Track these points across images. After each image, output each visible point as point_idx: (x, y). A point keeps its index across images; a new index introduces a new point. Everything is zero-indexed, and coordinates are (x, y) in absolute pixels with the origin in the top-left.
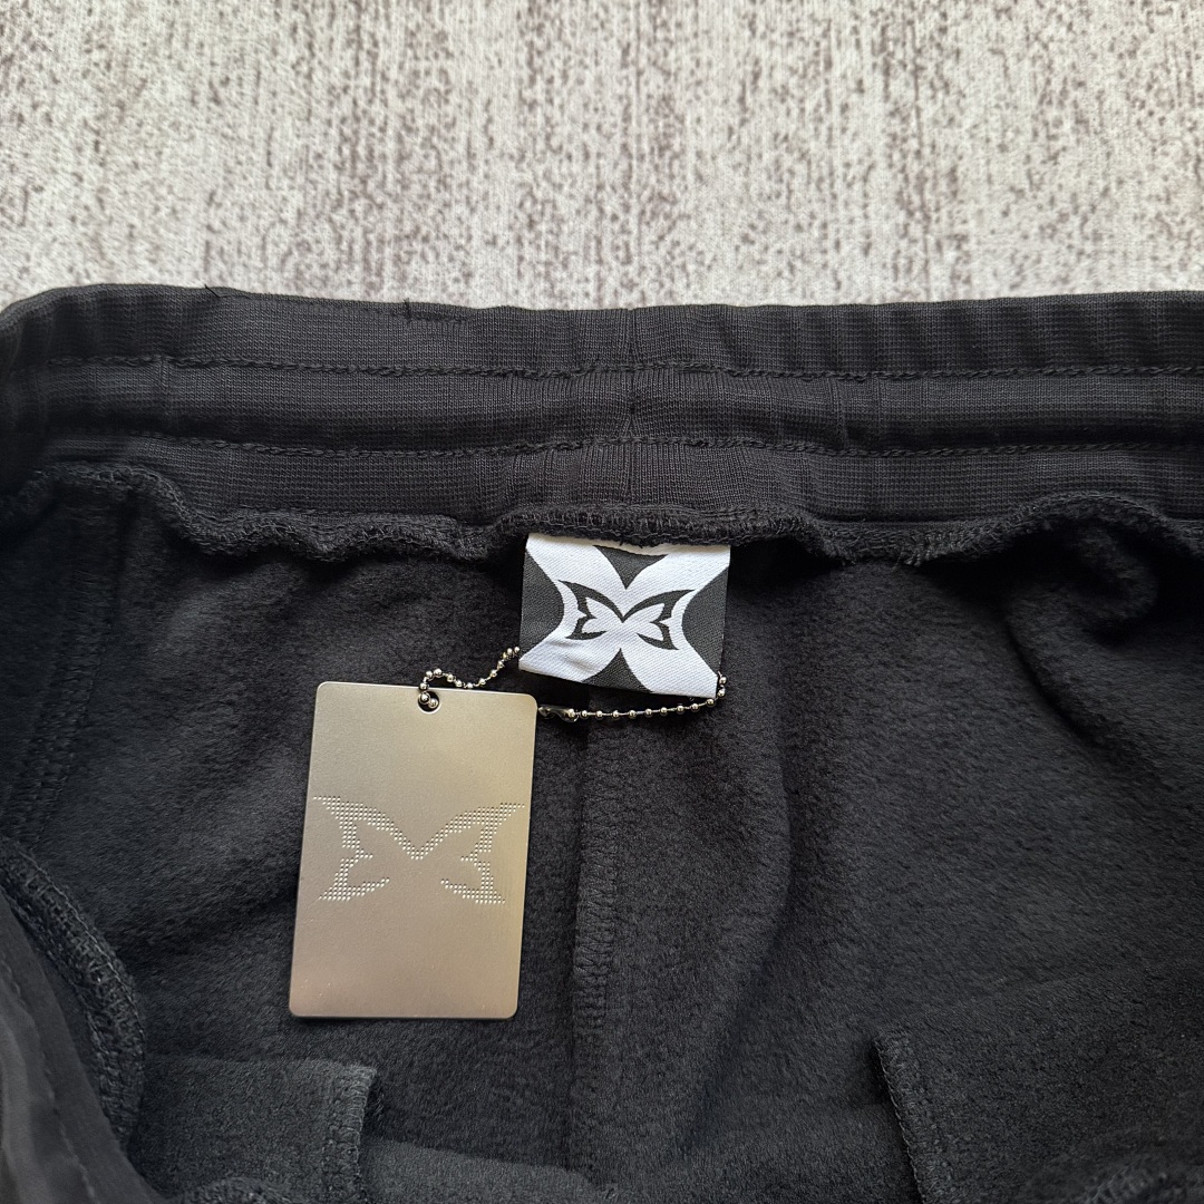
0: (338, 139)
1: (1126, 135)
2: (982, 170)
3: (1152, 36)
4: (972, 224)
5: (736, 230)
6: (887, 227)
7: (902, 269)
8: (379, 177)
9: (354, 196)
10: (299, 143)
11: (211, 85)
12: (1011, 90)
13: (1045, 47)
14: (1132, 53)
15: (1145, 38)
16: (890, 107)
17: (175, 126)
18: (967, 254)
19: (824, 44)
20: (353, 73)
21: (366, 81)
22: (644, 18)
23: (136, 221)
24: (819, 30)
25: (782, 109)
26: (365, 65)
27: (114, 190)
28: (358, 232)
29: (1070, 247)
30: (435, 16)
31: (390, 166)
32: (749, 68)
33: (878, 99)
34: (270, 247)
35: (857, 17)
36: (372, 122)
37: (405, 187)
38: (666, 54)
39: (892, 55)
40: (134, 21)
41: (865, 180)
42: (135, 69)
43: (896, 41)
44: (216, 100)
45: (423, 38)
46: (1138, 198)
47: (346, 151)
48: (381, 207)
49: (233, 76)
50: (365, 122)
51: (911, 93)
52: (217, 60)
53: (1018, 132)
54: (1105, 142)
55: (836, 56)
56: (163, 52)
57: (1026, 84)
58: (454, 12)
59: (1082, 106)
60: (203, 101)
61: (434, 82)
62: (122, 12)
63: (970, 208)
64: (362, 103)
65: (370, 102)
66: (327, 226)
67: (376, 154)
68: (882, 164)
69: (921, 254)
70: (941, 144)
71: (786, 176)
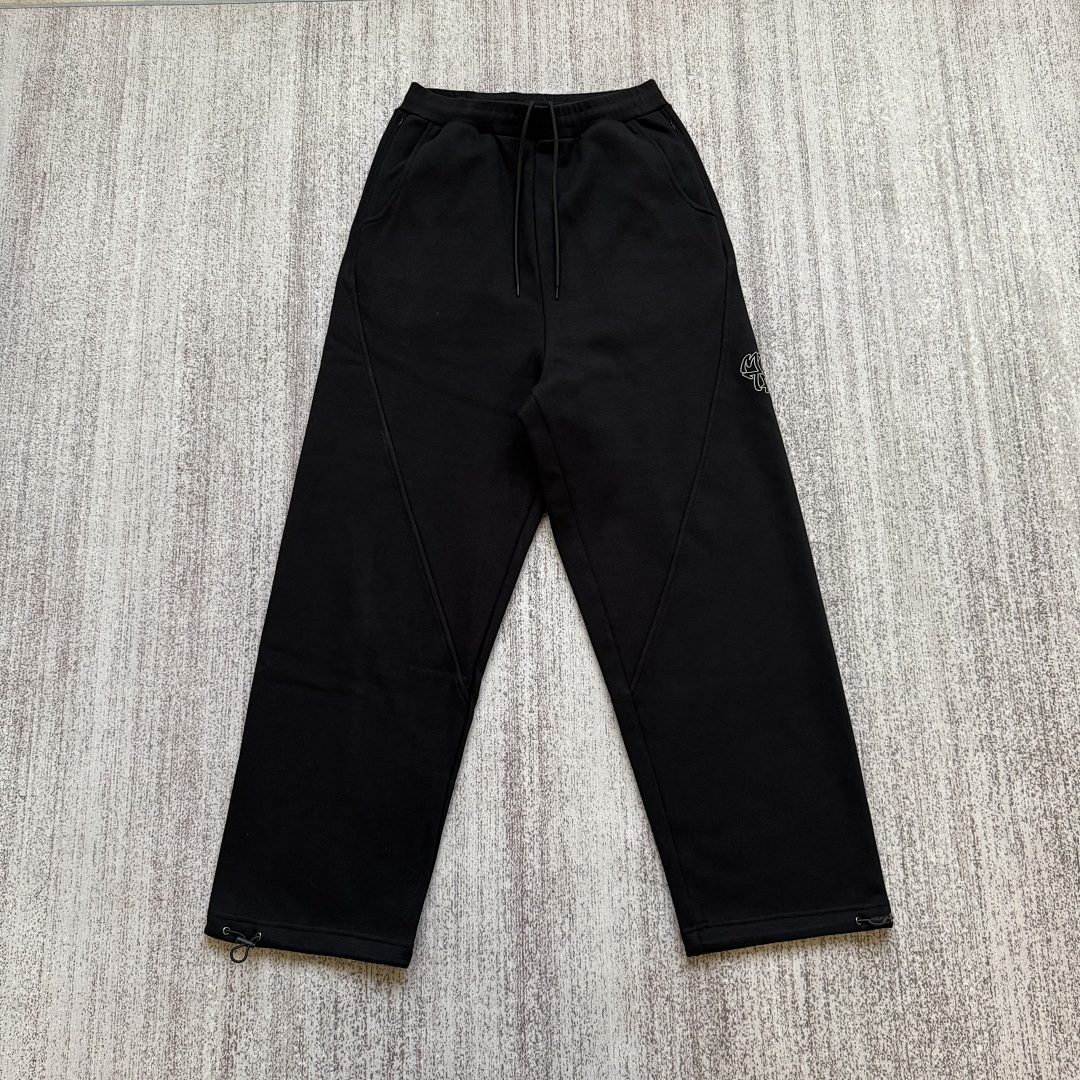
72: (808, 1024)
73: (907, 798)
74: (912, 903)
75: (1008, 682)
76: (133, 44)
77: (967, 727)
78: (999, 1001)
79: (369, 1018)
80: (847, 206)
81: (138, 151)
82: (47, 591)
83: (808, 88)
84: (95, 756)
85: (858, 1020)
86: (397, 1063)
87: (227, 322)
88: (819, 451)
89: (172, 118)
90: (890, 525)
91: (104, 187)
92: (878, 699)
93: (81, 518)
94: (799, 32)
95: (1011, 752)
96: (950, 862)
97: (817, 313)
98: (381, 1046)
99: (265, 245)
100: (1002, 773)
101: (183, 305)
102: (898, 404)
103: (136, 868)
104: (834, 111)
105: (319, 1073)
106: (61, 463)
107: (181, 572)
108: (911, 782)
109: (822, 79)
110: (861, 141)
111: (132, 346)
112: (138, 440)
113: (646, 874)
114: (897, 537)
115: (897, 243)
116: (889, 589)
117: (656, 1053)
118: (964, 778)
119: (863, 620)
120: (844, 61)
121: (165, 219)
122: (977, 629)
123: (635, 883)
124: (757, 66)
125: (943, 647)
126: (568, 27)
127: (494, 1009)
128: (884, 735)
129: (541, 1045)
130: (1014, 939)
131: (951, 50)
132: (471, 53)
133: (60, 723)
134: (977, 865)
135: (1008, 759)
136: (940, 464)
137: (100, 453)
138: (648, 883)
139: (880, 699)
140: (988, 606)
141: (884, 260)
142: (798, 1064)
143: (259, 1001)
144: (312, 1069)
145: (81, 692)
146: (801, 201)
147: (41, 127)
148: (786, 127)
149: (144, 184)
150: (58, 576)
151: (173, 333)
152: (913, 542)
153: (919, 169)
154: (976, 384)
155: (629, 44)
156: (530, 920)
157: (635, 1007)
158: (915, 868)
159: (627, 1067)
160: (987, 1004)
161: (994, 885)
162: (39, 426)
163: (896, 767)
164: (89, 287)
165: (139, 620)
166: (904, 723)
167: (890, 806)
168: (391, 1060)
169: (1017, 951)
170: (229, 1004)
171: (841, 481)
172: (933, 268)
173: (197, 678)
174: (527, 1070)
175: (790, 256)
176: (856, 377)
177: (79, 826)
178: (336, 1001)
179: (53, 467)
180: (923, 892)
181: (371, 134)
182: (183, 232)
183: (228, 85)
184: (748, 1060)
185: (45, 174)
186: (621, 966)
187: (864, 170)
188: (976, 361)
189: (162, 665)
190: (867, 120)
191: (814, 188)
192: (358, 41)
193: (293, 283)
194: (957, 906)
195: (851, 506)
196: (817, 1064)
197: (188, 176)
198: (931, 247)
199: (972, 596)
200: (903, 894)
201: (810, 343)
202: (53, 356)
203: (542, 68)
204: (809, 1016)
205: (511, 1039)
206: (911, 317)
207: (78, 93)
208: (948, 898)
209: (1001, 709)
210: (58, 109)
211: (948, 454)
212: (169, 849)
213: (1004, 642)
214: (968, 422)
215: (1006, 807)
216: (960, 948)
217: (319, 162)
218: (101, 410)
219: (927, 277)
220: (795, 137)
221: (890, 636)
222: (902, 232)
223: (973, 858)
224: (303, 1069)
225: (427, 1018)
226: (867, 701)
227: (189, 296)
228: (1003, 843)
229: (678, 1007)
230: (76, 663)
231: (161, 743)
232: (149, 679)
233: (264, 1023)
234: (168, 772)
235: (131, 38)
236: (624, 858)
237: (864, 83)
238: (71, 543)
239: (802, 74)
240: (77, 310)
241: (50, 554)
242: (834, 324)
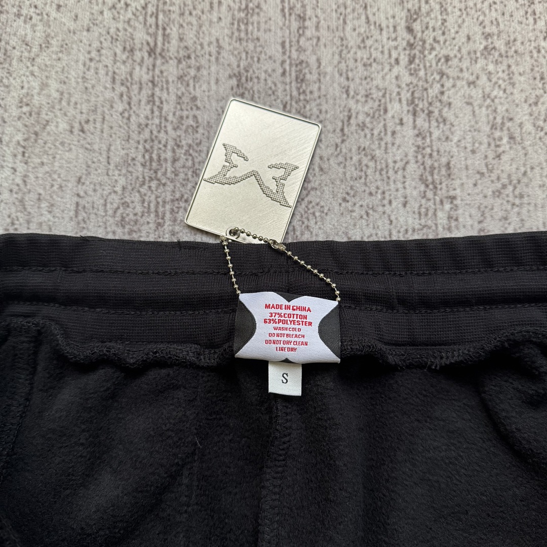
0: (143, 151)
1: (533, 145)
2: (463, 163)
3: (545, 95)
4: (458, 191)
5: (340, 195)
6: (415, 193)
7: (423, 214)
8: (163, 170)
9: (151, 179)
10: (123, 152)
11: (80, 123)
12: (477, 122)
13: (493, 101)
14: (536, 104)
15: (542, 96)
16: (416, 132)
17: (62, 144)
18: (456, 206)
19: (383, 101)
20: (150, 117)
21: (157, 121)
22: (294, 89)
23: (42, 192)
24: (381, 94)
25: (362, 134)
26: (157, 113)
27: (31, 176)
28: (153, 197)
29: (508, 201)
30: (191, 88)
31: (169, 164)
32: (346, 114)
33: (411, 128)
34: (109, 205)
35: (399, 87)
36: (160, 142)
37: (176, 175)
38: (305, 107)
39: (417, 105)
40: (44, 92)
41: (404, 169)
42: (43, 116)
43: (419, 99)
44: (83, 131)
45: (185, 99)
46: (541, 176)
47: (147, 157)
48: (164, 185)
49: (91, 119)
50: (156, 142)
51: (427, 125)
52: (84, 111)
53: (480, 143)
54: (524, 148)
55: (389, 107)
56: (57, 107)
57: (484, 119)
58: (200, 86)
59: (512, 130)
60: (76, 131)
61: (191, 122)
62: (37, 88)
63: (457, 183)
64: (155, 133)
65: (159, 132)
66: (137, 194)
67: (162, 158)
68: (412, 161)
69: (433, 206)
70: (442, 151)
71: (364, 168)
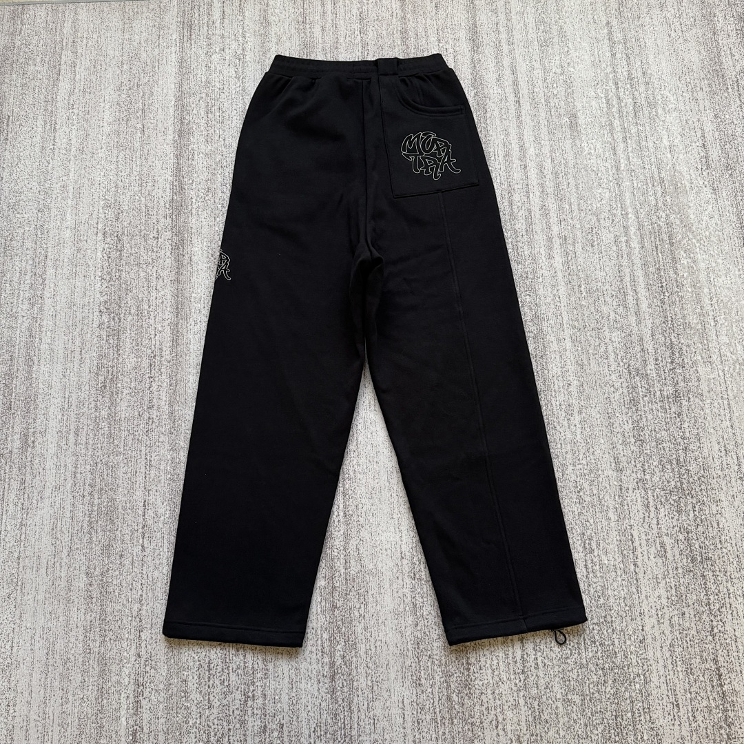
72: (523, 672)
73: (588, 521)
74: (592, 591)
75: (655, 443)
76: (67, 29)
77: (628, 474)
78: (650, 655)
79: (231, 674)
80: (546, 129)
81: (72, 101)
82: (14, 394)
83: (519, 50)
84: (47, 504)
85: (556, 669)
86: (250, 703)
87: (131, 213)
88: (527, 293)
89: (93, 78)
90: (575, 341)
91: (48, 124)
92: (568, 456)
93: (36, 345)
94: (513, 13)
95: (657, 490)
96: (617, 563)
97: (526, 200)
98: (239, 692)
99: (157, 162)
100: (651, 504)
101: (102, 203)
102: (581, 260)
103: (75, 577)
104: (537, 65)
105: (198, 711)
106: (22, 310)
107: (103, 380)
108: (591, 511)
109: (528, 44)
110: (555, 85)
111: (69, 231)
112: (73, 293)
113: (414, 574)
114: (580, 349)
115: (580, 153)
116: (575, 383)
117: (422, 693)
118: (626, 507)
119: (558, 403)
120: (543, 32)
121: (90, 146)
122: (634, 409)
123: (408, 580)
124: (485, 36)
125: (611, 421)
126: (358, 12)
127: (314, 666)
128: (572, 480)
129: (346, 689)
130: (660, 613)
131: (615, 23)
132: (293, 31)
133: (23, 482)
134: (635, 565)
135: (655, 495)
136: (609, 300)
137: (48, 302)
138: (416, 580)
139: (569, 456)
140: (641, 393)
141: (571, 164)
142: (517, 699)
143: (158, 664)
144: (194, 708)
145: (37, 461)
146: (515, 126)
147: (6, 85)
148: (505, 77)
149: (75, 122)
150: (21, 385)
151: (96, 221)
152: (590, 351)
153: (594, 103)
154: (633, 245)
155: (399, 23)
156: (338, 606)
157: (408, 662)
158: (594, 567)
159: (403, 703)
160: (643, 657)
161: (647, 578)
162: (7, 285)
163: (581, 500)
164: (39, 192)
165: (75, 413)
166: (585, 472)
167: (577, 527)
168: (246, 701)
169: (662, 621)
170: (138, 666)
171: (543, 312)
172: (603, 169)
173: (114, 450)
174: (337, 705)
175: (508, 163)
176: (552, 243)
177: (36, 550)
178: (209, 663)
179: (17, 312)
180: (600, 584)
181: (227, 86)
182: (102, 154)
183: (131, 55)
184: (483, 697)
185: (9, 117)
186: (399, 635)
187: (557, 105)
188: (633, 230)
189: (91, 442)
190: (559, 71)
191: (524, 117)
192: (217, 24)
193: (176, 186)
194: (622, 592)
195: (549, 329)
196: (530, 698)
197: (105, 116)
198: (602, 155)
199: (630, 386)
200: (586, 585)
201: (522, 221)
202: (16, 238)
203: (341, 40)
204: (524, 667)
205: (326, 685)
206: (589, 202)
207: (31, 62)
208: (616, 587)
209: (651, 461)
210: (17, 73)
211: (614, 293)
212: (97, 564)
213: (652, 417)
214: (627, 271)
215: (654, 526)
216: (624, 620)
217: (193, 106)
218: (48, 273)
219: (599, 175)
220: (511, 83)
221: (576, 414)
222: (583, 145)
223: (632, 560)
224: (188, 708)
225: (270, 673)
226: (560, 457)
227: (106, 197)
228: (653, 550)
229: (436, 662)
230: (33, 442)
231: (90, 494)
232: (82, 451)
233: (161, 678)
234: (96, 513)
235: (66, 25)
236: (400, 564)
237: (557, 46)
238: (29, 363)
239: (515, 41)
240: (31, 207)
241: (16, 370)
242: (538, 208)
